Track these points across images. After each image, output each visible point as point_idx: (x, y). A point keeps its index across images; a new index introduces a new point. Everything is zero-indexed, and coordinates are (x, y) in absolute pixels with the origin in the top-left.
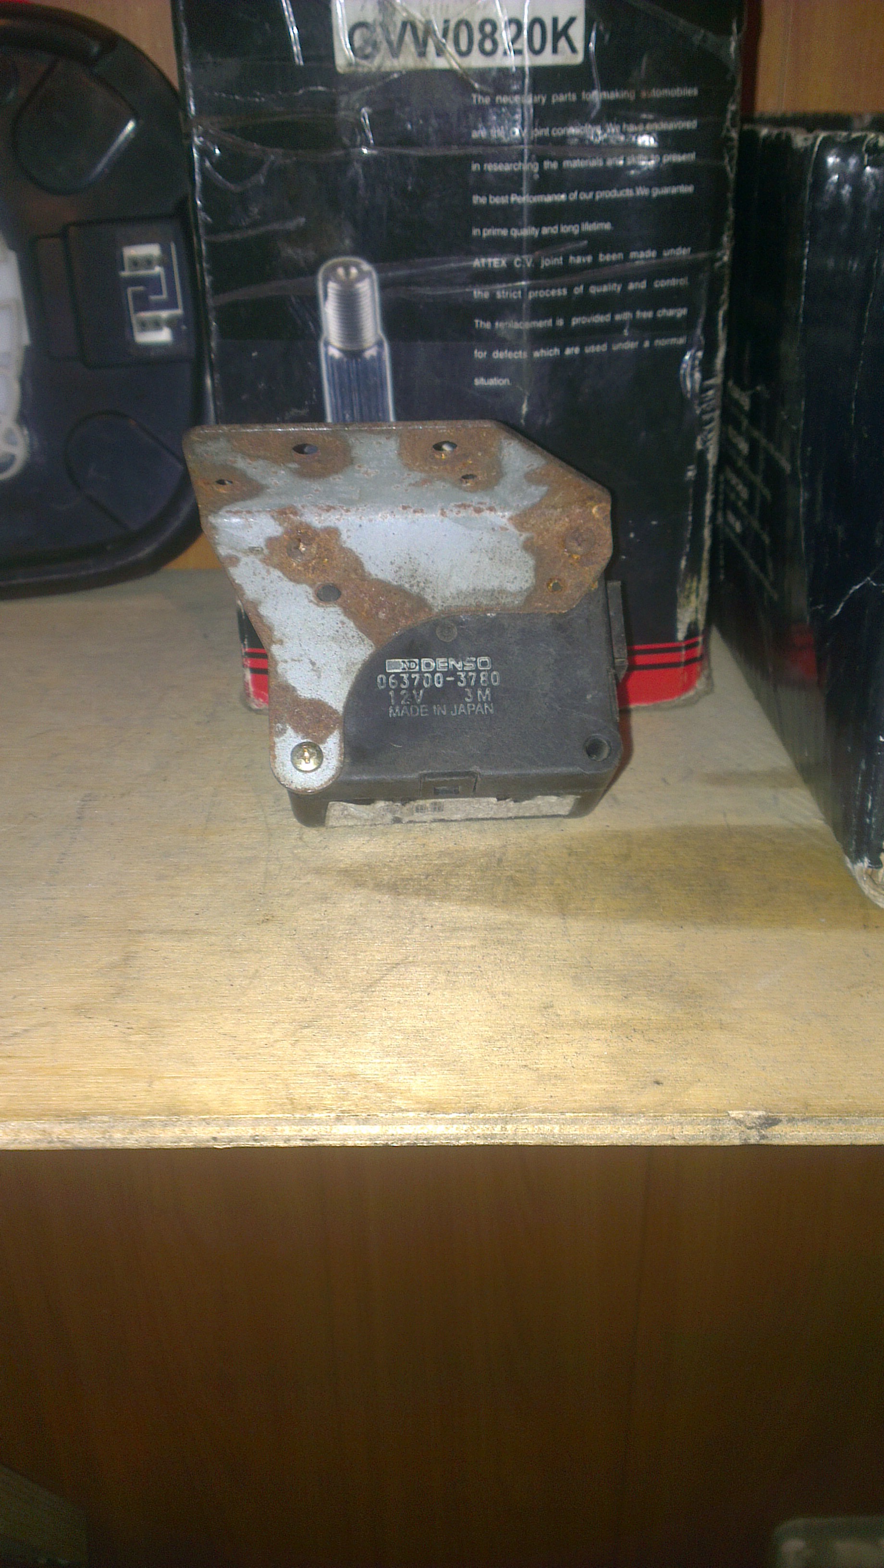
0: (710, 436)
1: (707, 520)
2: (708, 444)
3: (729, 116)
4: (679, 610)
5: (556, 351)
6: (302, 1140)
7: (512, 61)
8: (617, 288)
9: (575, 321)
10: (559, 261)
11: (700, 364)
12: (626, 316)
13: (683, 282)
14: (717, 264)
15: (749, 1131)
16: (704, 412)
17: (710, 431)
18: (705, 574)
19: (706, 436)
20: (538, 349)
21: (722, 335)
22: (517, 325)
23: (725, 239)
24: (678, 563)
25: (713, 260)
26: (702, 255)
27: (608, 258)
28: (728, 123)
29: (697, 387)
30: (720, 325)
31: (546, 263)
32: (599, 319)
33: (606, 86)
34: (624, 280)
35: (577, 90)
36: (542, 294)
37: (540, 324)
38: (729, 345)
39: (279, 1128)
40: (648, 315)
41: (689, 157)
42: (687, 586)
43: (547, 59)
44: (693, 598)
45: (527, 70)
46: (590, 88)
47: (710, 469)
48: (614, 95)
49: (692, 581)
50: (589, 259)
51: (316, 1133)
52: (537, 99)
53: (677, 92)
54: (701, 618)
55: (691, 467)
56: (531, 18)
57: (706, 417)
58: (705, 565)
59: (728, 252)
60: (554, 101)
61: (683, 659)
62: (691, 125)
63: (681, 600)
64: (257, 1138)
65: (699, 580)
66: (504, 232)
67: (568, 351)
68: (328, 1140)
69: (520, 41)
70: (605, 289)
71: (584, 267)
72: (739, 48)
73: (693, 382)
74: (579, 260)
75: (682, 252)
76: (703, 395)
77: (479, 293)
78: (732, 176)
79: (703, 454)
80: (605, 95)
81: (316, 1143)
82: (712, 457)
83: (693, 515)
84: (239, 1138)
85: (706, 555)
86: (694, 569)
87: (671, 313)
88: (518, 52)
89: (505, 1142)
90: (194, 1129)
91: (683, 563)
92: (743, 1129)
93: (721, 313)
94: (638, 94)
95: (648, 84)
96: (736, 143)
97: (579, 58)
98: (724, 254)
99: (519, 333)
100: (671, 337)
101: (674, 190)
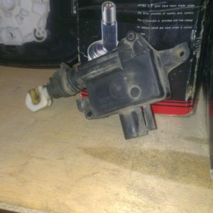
1: (196, 72)
2: (197, 53)
4: (186, 94)
5: (158, 28)
8: (174, 13)
9: (163, 21)
10: (159, 6)
11: (196, 33)
12: (176, 20)
13: (192, 13)
14: (202, 9)
16: (196, 45)
17: (198, 50)
19: (196, 51)
20: (153, 27)
21: (203, 27)
22: (148, 21)
26: (198, 7)
27: (172, 6)
29: (195, 39)
31: (156, 6)
32: (169, 21)
34: (176, 12)
36: (155, 14)
37: (154, 21)
40: (182, 20)
42: (189, 88)
44: (191, 91)
47: (197, 59)
50: (167, 6)
54: (193, 96)
55: (192, 59)
57: (197, 47)
58: (195, 83)
61: (187, 106)
63: (187, 91)
65: (193, 86)
67: (161, 28)
70: (171, 13)
71: (166, 8)
73: (193, 38)
74: (164, 6)
75: (192, 6)
77: (139, 13)
79: (195, 56)
82: (198, 56)
86: (191, 84)
87: (188, 20)
91: (188, 82)
93: (203, 21)
98: (204, 7)
99: (149, 23)
100: (188, 26)
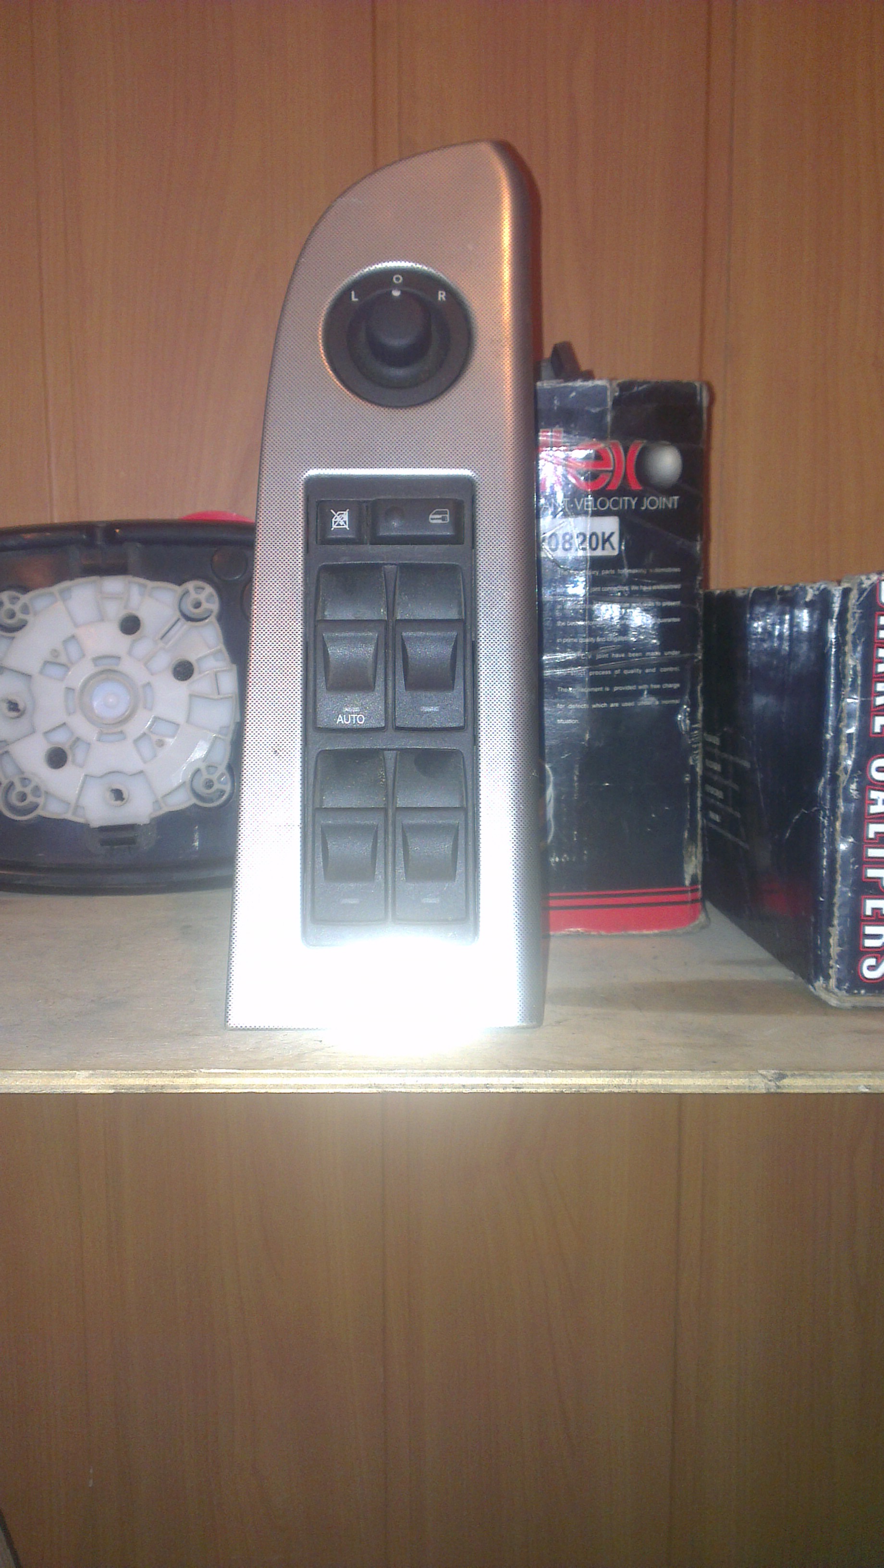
0: (697, 757)
1: (699, 809)
2: (697, 762)
3: (698, 582)
4: (685, 866)
5: (605, 704)
7: (581, 553)
8: (639, 671)
9: (616, 689)
10: (606, 656)
11: (689, 716)
12: (645, 686)
13: (676, 669)
14: (696, 660)
15: (769, 1083)
16: (693, 743)
17: (697, 754)
18: (699, 844)
19: (695, 757)
20: (595, 704)
21: (700, 700)
22: (583, 690)
23: (699, 647)
24: (683, 835)
25: (694, 658)
26: (687, 655)
27: (633, 655)
28: (698, 586)
29: (688, 728)
30: (699, 694)
31: (598, 657)
32: (629, 688)
33: (631, 567)
34: (643, 667)
35: (614, 568)
36: (597, 673)
37: (596, 690)
38: (704, 706)
40: (657, 686)
41: (678, 603)
42: (690, 850)
43: (599, 553)
44: (693, 859)
45: (589, 558)
46: (622, 568)
47: (699, 778)
48: (635, 571)
49: (692, 848)
50: (623, 655)
52: (594, 572)
53: (669, 570)
54: (699, 873)
55: (688, 775)
56: (592, 532)
57: (695, 746)
58: (699, 837)
59: (701, 654)
60: (603, 574)
61: (690, 900)
62: (677, 586)
63: (686, 859)
65: (696, 847)
66: (575, 640)
67: (612, 705)
69: (585, 543)
70: (632, 672)
71: (621, 659)
72: (701, 549)
73: (685, 725)
74: (617, 656)
75: (675, 653)
76: (692, 733)
77: (560, 673)
78: (701, 613)
79: (693, 767)
80: (630, 571)
82: (699, 770)
83: (690, 805)
85: (699, 831)
86: (693, 838)
87: (670, 686)
88: (584, 549)
91: (686, 835)
92: (767, 1081)
93: (699, 688)
94: (648, 571)
95: (653, 567)
96: (702, 597)
97: (616, 553)
98: (699, 655)
99: (584, 693)
100: (672, 699)
101: (669, 620)
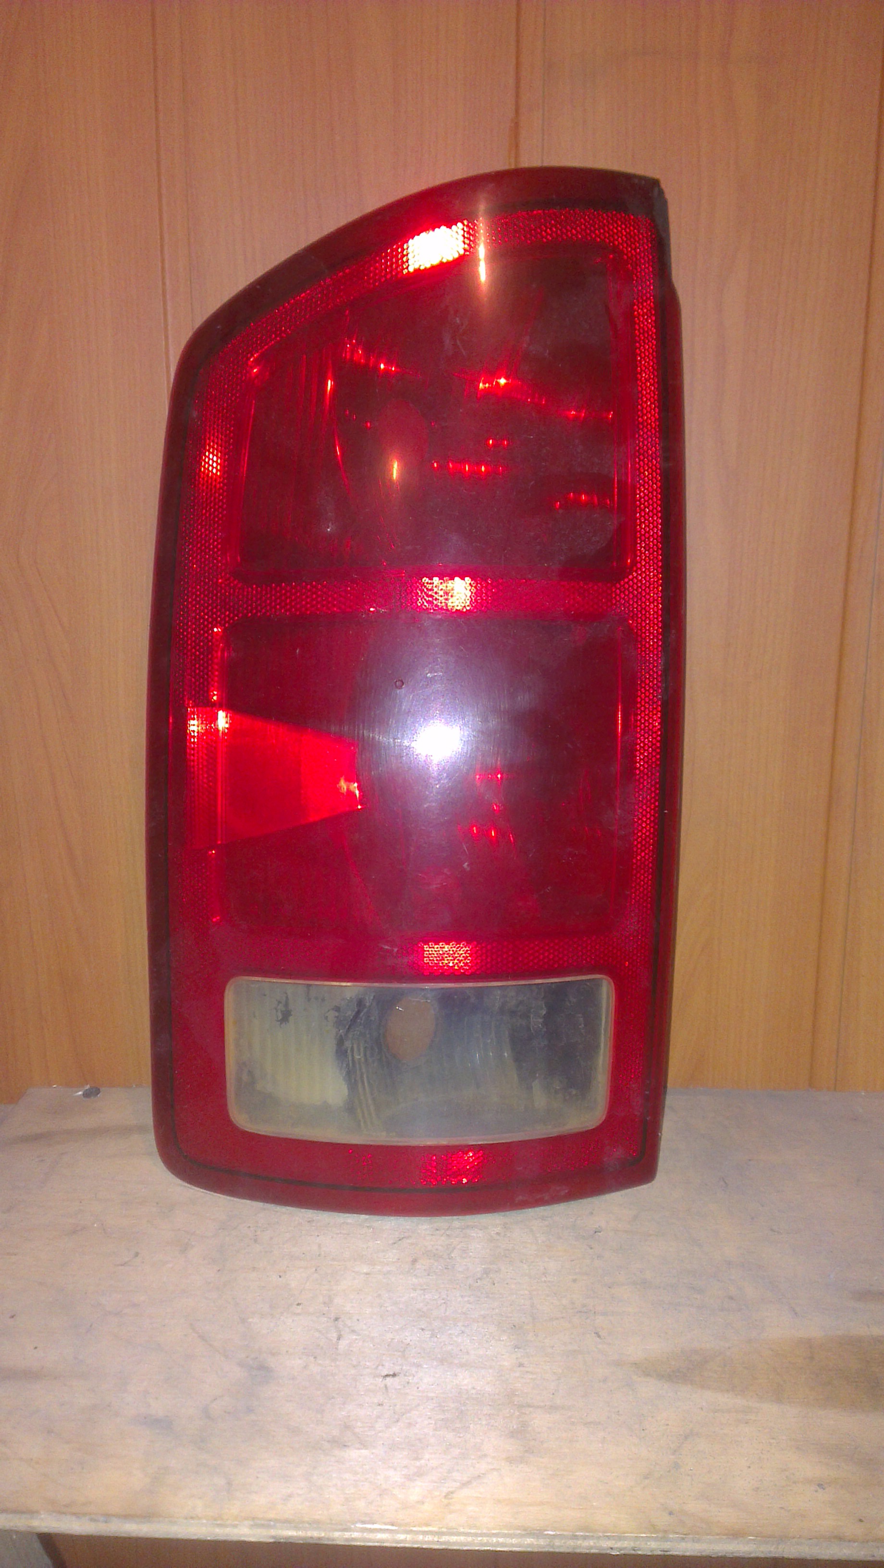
6: (661, 1551)
39: (649, 1544)
51: (668, 1547)
64: (636, 1549)
68: (676, 1551)
81: (668, 1553)
84: (624, 1549)
89: (777, 1555)
90: (600, 1542)
